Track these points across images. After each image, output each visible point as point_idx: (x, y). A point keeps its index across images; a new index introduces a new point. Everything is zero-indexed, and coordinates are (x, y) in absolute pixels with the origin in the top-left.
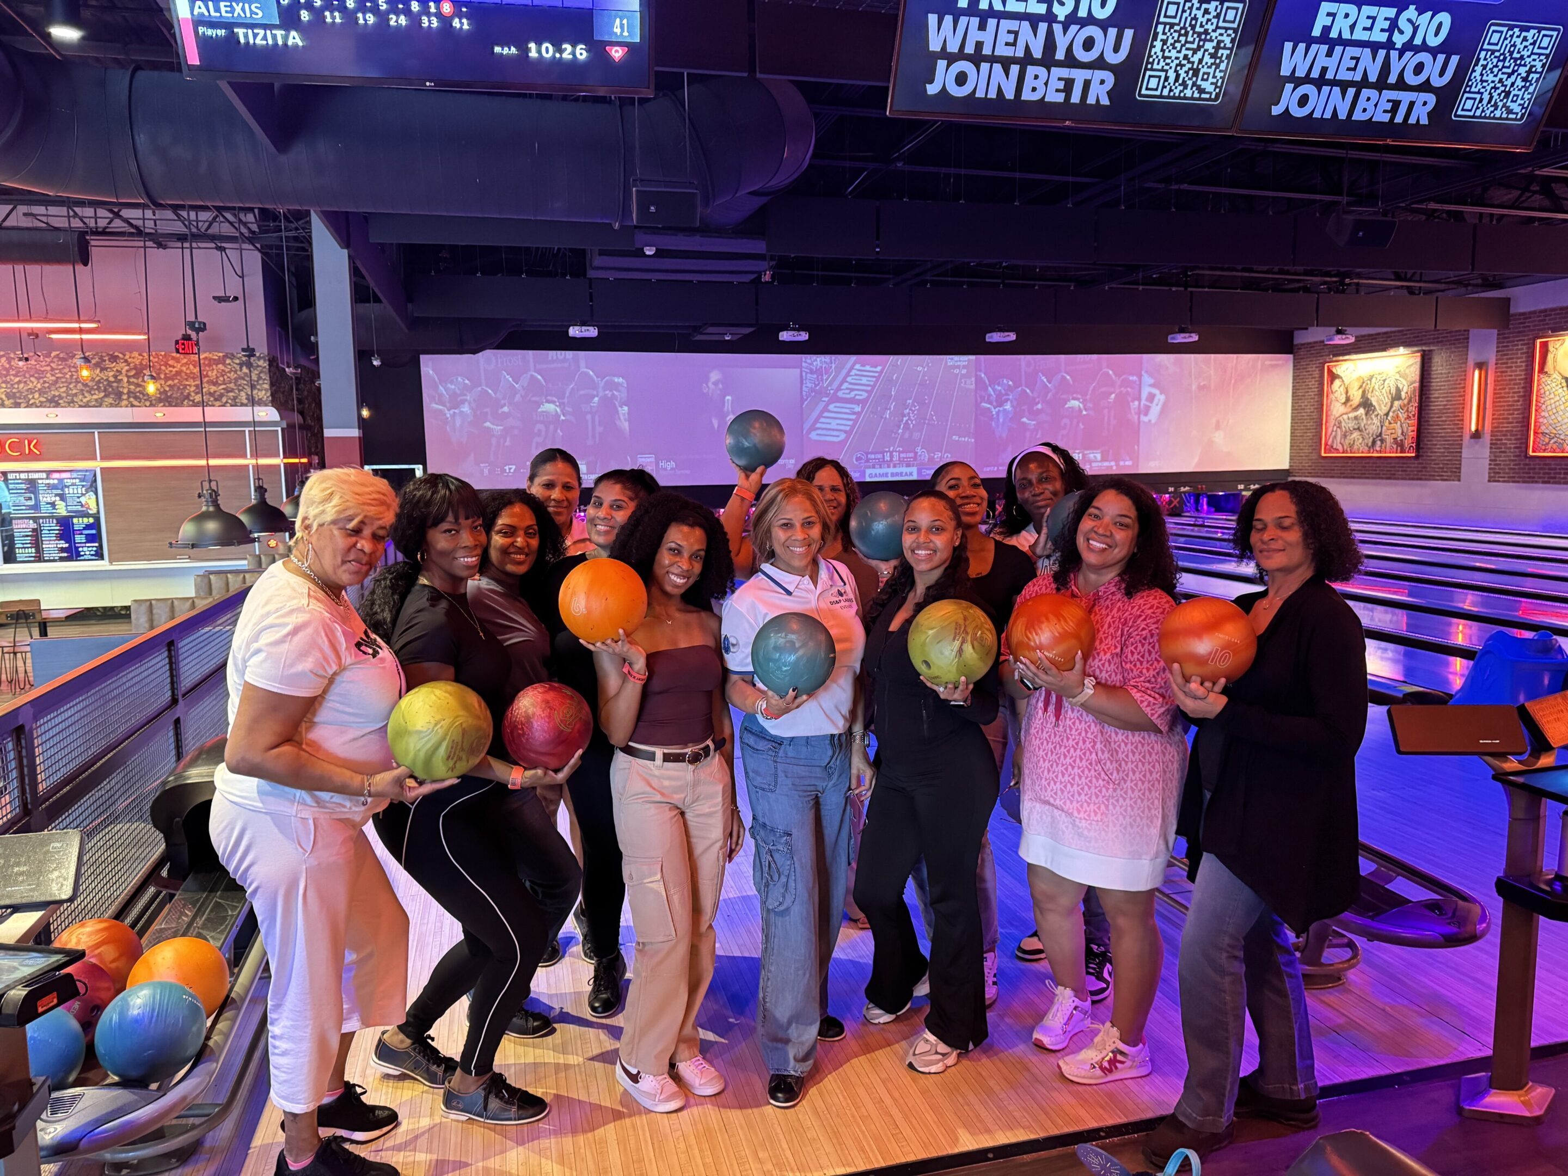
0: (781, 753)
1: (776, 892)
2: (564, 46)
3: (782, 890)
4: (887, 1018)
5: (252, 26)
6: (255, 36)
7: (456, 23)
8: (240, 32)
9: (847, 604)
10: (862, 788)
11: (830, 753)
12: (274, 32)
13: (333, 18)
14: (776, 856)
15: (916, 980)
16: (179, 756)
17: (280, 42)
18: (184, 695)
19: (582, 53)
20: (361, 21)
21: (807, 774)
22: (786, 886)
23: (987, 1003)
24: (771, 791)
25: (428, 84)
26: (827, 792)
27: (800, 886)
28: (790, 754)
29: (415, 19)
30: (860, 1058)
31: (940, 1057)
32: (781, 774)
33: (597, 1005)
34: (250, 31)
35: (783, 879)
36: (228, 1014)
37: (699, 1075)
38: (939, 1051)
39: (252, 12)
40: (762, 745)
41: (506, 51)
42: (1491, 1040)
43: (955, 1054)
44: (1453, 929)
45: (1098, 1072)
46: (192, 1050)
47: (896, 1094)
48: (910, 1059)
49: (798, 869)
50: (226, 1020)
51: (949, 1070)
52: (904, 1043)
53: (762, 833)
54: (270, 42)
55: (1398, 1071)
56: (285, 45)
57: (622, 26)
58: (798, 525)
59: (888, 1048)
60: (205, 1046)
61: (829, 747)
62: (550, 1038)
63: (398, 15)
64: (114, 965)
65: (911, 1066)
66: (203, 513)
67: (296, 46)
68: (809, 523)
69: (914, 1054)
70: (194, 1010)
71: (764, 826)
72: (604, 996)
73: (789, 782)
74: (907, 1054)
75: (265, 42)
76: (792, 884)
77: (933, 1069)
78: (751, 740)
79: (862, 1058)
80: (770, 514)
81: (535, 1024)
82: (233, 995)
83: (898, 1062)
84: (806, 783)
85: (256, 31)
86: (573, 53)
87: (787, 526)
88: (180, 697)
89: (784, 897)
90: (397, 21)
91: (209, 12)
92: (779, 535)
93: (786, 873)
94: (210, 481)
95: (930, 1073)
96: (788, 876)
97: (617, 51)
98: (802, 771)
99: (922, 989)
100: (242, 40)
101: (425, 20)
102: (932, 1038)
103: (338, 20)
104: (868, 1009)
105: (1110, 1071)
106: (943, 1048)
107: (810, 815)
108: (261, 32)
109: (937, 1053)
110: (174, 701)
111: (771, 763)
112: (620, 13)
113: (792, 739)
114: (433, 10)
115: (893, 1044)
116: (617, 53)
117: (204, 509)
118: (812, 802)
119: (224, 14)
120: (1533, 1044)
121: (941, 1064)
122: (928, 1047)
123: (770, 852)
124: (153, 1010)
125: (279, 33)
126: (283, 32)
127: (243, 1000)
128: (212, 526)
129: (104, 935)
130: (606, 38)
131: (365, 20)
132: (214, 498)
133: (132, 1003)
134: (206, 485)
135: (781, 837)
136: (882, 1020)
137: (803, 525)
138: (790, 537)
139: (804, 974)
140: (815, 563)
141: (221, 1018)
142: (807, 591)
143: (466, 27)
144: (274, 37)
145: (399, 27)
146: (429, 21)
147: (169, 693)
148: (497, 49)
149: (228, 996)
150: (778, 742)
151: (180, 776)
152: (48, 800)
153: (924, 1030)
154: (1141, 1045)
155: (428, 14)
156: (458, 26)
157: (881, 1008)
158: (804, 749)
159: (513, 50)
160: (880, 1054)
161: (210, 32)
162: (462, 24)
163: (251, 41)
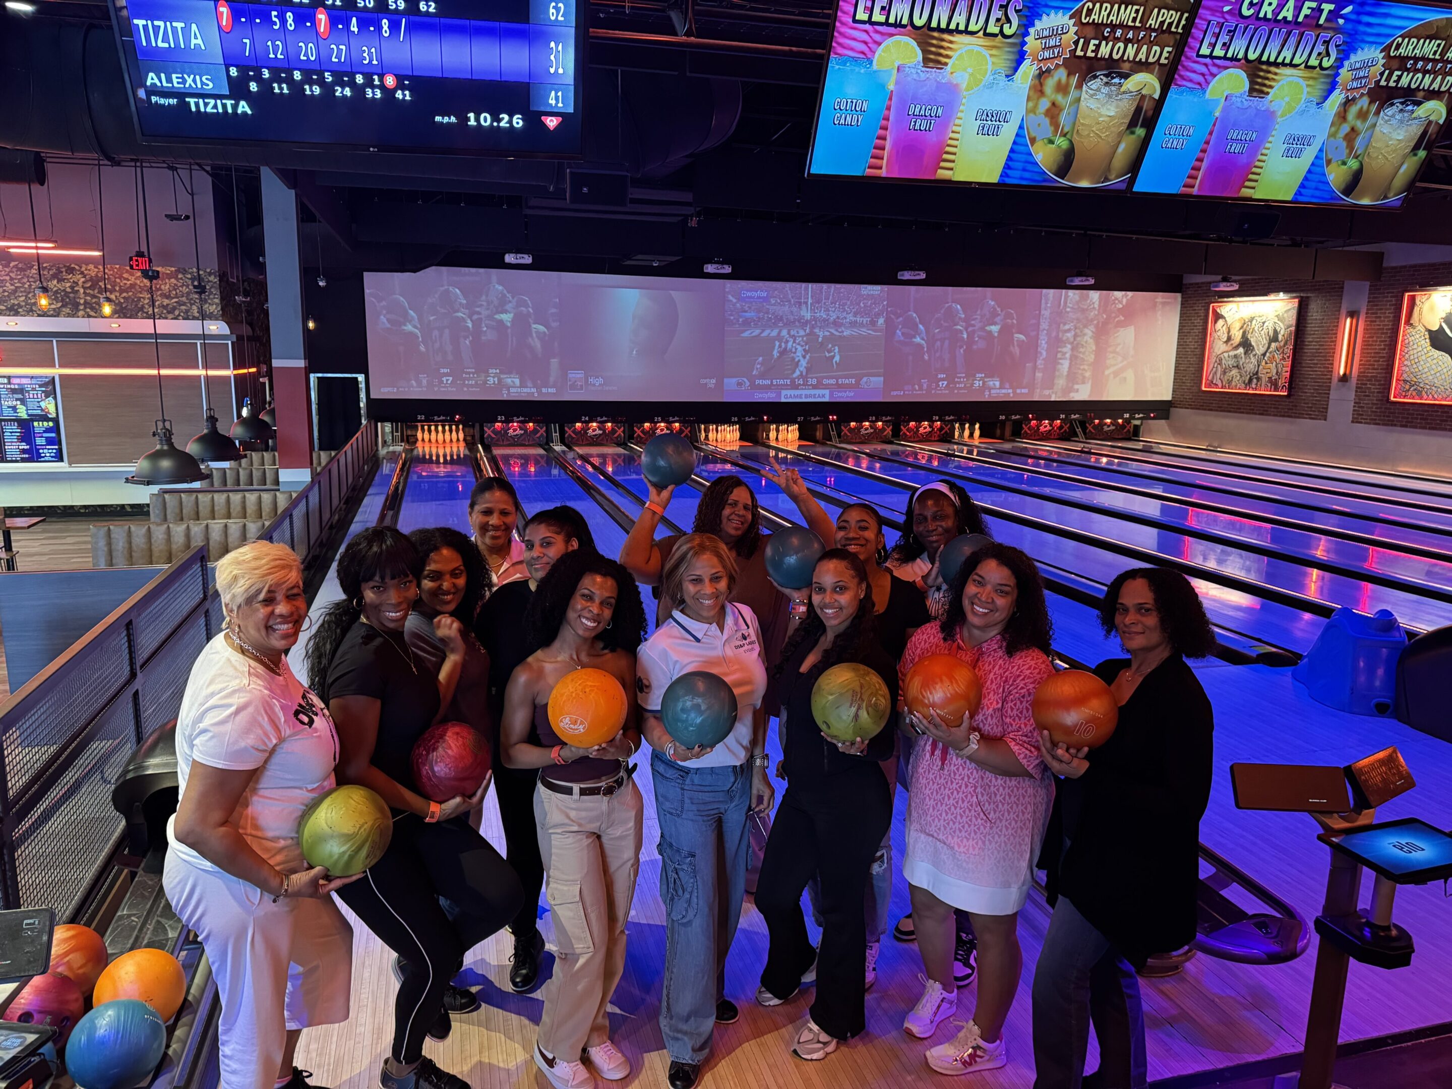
0: (688, 781)
1: (681, 905)
2: (501, 116)
3: (686, 905)
4: (776, 1002)
5: (204, 96)
6: (206, 105)
7: (399, 95)
8: (192, 101)
9: (750, 647)
10: (762, 807)
11: (732, 779)
12: (224, 101)
13: (281, 89)
14: (681, 874)
15: (804, 970)
16: (139, 739)
17: (230, 110)
18: (141, 667)
19: (518, 122)
20: (308, 92)
21: (712, 799)
22: (689, 902)
23: (866, 987)
24: (678, 816)
25: (371, 149)
26: (728, 812)
27: (701, 902)
28: (696, 782)
29: (359, 91)
30: (751, 1042)
31: (821, 1045)
32: (687, 801)
33: (518, 980)
34: (201, 101)
35: (687, 896)
36: (184, 1020)
37: (607, 1061)
38: (821, 1040)
39: (202, 83)
40: (670, 773)
41: (446, 120)
42: (1303, 1036)
43: (835, 1041)
44: (1275, 947)
45: (960, 1065)
46: (153, 1063)
47: (781, 1081)
48: (796, 1046)
49: (700, 886)
50: (182, 1026)
51: (829, 1057)
52: (790, 1027)
53: (668, 850)
54: (220, 110)
55: (1221, 1067)
56: (235, 112)
57: (557, 98)
58: (707, 580)
59: (776, 1032)
60: (165, 1054)
61: (731, 774)
62: (475, 1013)
63: (343, 88)
64: (81, 971)
65: (795, 1051)
66: (158, 451)
67: (245, 113)
68: (717, 578)
69: (799, 1043)
70: (155, 1027)
71: (671, 845)
72: (524, 972)
73: (694, 808)
74: (792, 1038)
75: (215, 111)
76: (695, 900)
77: (815, 1056)
78: (661, 768)
79: (752, 1042)
80: (682, 569)
81: (463, 1001)
82: (190, 998)
83: (783, 1047)
84: (710, 808)
85: (206, 100)
86: (510, 122)
87: (698, 581)
88: (138, 668)
89: (687, 911)
90: (342, 92)
91: (161, 82)
92: (690, 589)
93: (689, 889)
94: (164, 421)
95: (812, 1060)
96: (691, 893)
97: (552, 121)
98: (707, 797)
99: (810, 977)
100: (193, 109)
101: (369, 93)
102: (815, 1027)
103: (286, 91)
104: (760, 992)
105: (970, 1064)
106: (824, 1037)
107: (712, 837)
108: (212, 102)
109: (819, 1042)
110: (133, 675)
111: (679, 790)
112: (556, 86)
113: (698, 769)
114: (377, 82)
115: (781, 1028)
116: (552, 122)
117: (158, 447)
118: (715, 825)
119: (176, 85)
120: (1340, 1041)
121: (822, 1052)
122: (811, 1036)
123: (676, 871)
124: (118, 1032)
125: (229, 103)
126: (233, 102)
127: (199, 1002)
128: (166, 464)
129: (73, 943)
130: (542, 109)
131: (311, 90)
132: (168, 437)
133: (98, 1026)
134: (160, 425)
135: (686, 857)
136: (772, 1003)
137: (711, 580)
138: (699, 591)
139: (703, 977)
140: (723, 608)
141: (180, 1023)
142: (715, 637)
143: (408, 98)
144: (224, 106)
145: (344, 97)
146: (373, 93)
147: (128, 668)
148: (438, 119)
149: (185, 999)
150: (687, 771)
151: (141, 767)
152: (17, 803)
153: (808, 1022)
154: (998, 1041)
155: (373, 87)
156: (401, 97)
157: (771, 993)
158: (709, 776)
159: (453, 119)
160: (769, 1038)
161: (162, 101)
162: (404, 95)
163: (202, 109)
